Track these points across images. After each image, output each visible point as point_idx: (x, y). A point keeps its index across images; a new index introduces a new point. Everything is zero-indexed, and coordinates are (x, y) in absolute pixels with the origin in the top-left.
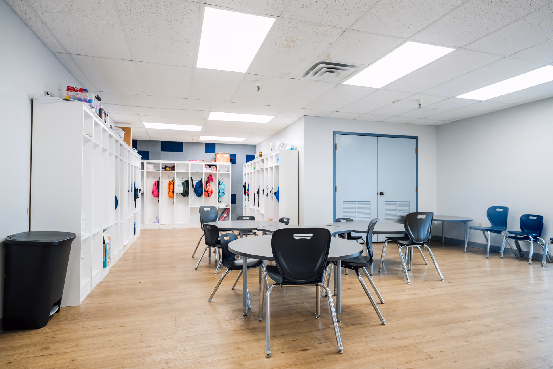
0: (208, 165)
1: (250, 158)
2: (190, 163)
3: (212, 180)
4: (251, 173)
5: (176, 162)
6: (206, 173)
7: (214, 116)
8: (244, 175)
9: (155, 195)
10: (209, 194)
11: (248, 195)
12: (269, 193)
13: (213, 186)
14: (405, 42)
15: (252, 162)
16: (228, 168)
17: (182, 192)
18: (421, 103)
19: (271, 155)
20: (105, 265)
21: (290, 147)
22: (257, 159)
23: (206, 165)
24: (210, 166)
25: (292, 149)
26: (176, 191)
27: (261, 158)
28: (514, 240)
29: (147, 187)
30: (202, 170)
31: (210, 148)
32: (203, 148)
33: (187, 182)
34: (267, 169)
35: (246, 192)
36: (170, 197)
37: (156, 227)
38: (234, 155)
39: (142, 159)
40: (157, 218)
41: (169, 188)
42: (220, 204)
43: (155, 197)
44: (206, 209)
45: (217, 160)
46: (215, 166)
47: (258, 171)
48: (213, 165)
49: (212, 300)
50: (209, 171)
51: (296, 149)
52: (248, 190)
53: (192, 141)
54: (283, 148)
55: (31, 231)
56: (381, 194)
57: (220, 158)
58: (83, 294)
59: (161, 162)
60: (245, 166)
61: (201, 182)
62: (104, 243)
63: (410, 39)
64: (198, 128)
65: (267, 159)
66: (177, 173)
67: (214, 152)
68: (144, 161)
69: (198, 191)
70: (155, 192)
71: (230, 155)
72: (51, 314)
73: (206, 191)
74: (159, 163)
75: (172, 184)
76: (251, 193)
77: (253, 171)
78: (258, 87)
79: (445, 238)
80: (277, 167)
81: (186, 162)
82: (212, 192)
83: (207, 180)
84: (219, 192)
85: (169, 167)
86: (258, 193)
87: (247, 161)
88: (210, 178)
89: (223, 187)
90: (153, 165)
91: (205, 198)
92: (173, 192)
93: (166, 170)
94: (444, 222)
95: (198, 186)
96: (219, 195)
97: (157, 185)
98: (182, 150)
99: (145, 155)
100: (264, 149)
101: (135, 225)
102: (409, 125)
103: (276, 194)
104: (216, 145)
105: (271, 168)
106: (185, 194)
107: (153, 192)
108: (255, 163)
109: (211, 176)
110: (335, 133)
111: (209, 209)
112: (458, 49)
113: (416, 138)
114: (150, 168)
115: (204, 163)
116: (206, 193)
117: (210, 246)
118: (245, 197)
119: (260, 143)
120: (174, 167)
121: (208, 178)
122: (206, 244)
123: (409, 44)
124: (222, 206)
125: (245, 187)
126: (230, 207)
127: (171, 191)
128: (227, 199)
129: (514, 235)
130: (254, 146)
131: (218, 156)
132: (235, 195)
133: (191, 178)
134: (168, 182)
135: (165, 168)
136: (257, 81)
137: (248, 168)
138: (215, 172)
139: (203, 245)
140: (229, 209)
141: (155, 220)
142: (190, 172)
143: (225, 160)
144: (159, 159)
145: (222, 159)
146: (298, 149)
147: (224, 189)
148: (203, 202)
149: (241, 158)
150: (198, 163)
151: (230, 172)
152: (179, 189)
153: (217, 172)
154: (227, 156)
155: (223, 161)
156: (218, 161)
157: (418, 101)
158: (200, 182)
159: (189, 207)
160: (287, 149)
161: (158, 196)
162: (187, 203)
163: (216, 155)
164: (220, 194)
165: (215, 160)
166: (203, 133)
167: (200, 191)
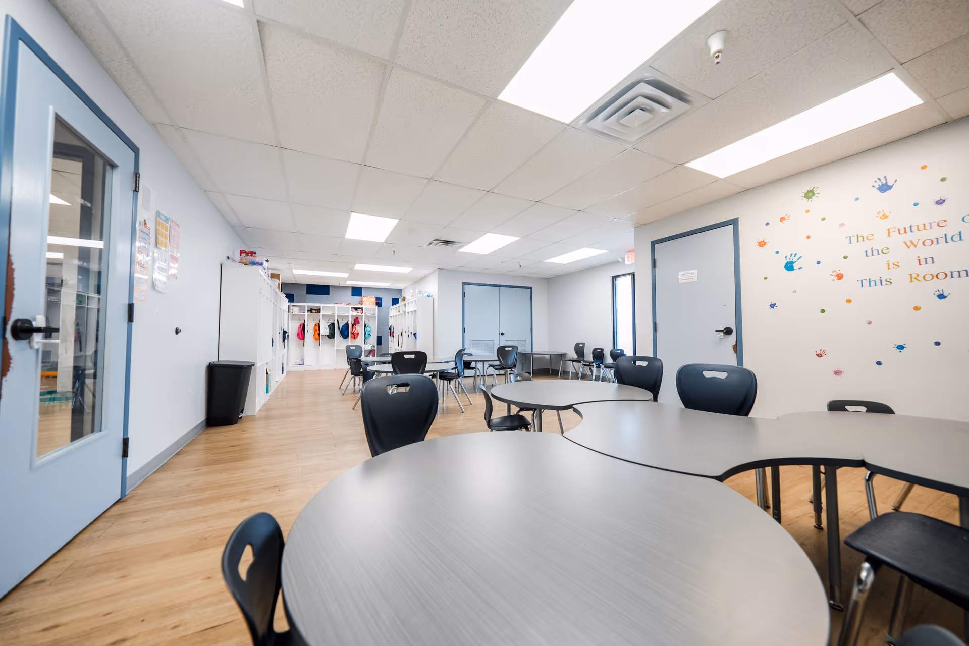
0: (354, 308)
1: (395, 302)
2: (336, 306)
3: (359, 323)
4: (396, 316)
5: (322, 305)
6: (352, 316)
7: (359, 267)
8: (390, 318)
9: (300, 337)
10: (355, 336)
11: (393, 337)
12: (410, 334)
13: (360, 329)
14: (485, 234)
15: (397, 306)
16: (375, 311)
17: (328, 333)
18: (521, 264)
19: (411, 301)
20: (267, 392)
21: (427, 294)
22: (401, 303)
23: (352, 308)
24: (356, 309)
25: (428, 296)
26: (322, 333)
27: (404, 303)
28: (588, 367)
29: (293, 330)
30: (349, 312)
31: (357, 291)
32: (350, 291)
33: (333, 324)
34: (408, 313)
35: (391, 334)
36: (316, 339)
37: (301, 368)
38: (381, 299)
39: (289, 302)
40: (303, 360)
41: (315, 330)
42: (366, 345)
43: (300, 338)
44: (351, 348)
45: (363, 303)
46: (362, 309)
47: (402, 314)
48: (360, 308)
49: (355, 408)
50: (355, 313)
51: (432, 296)
52: (393, 332)
53: (339, 285)
54: (421, 295)
55: (219, 360)
56: (502, 334)
57: (367, 301)
58: (258, 408)
59: (306, 305)
60: (391, 309)
61: (347, 324)
62: (267, 374)
63: (489, 231)
64: (346, 275)
65: (408, 303)
66: (323, 315)
67: (360, 295)
68: (289, 304)
69: (344, 333)
70: (300, 335)
71: (377, 298)
72: (240, 417)
73: (353, 333)
74: (305, 306)
75: (318, 326)
76: (396, 334)
77: (397, 314)
78: (394, 252)
79: (552, 369)
80: (415, 311)
81: (332, 305)
82: (358, 334)
83: (353, 322)
84: (365, 334)
85: (315, 310)
86: (402, 334)
87: (393, 305)
88: (356, 321)
89: (369, 329)
90: (299, 308)
91: (351, 340)
92: (319, 334)
93: (312, 313)
94: (551, 355)
95: (344, 329)
96: (365, 337)
97: (303, 327)
98: (328, 293)
99: (291, 298)
100: (407, 294)
101: (283, 364)
102: (524, 277)
103: (415, 334)
104: (363, 289)
105: (412, 312)
106: (331, 336)
107: (298, 335)
108: (399, 307)
109: (357, 318)
110: (464, 283)
111: (354, 348)
112: (522, 237)
113: (531, 288)
114: (296, 311)
115: (350, 306)
116: (353, 335)
117: (355, 376)
118: (391, 339)
119: (406, 287)
120: (320, 309)
121: (354, 321)
122: (352, 374)
123: (489, 235)
124: (368, 347)
125: (390, 329)
126: (376, 349)
127: (317, 333)
128: (373, 341)
129: (588, 364)
130: (400, 291)
131: (364, 299)
132: (381, 337)
133: (337, 320)
134: (314, 324)
135: (311, 311)
136: (393, 247)
137: (393, 311)
138: (361, 315)
139: (350, 375)
140: (375, 350)
141: (299, 362)
142: (336, 315)
143: (372, 304)
144: (305, 302)
145: (368, 302)
146: (434, 296)
147: (369, 331)
148: (350, 341)
149: (387, 301)
150: (344, 306)
151: (376, 315)
152: (325, 331)
153: (364, 315)
154: (374, 300)
155: (369, 304)
156: (365, 304)
157: (519, 263)
158: (345, 325)
159: (335, 348)
160: (424, 296)
161: (303, 338)
162: (333, 346)
163: (362, 298)
164: (367, 335)
165: (361, 303)
166: (349, 278)
167: (346, 334)
